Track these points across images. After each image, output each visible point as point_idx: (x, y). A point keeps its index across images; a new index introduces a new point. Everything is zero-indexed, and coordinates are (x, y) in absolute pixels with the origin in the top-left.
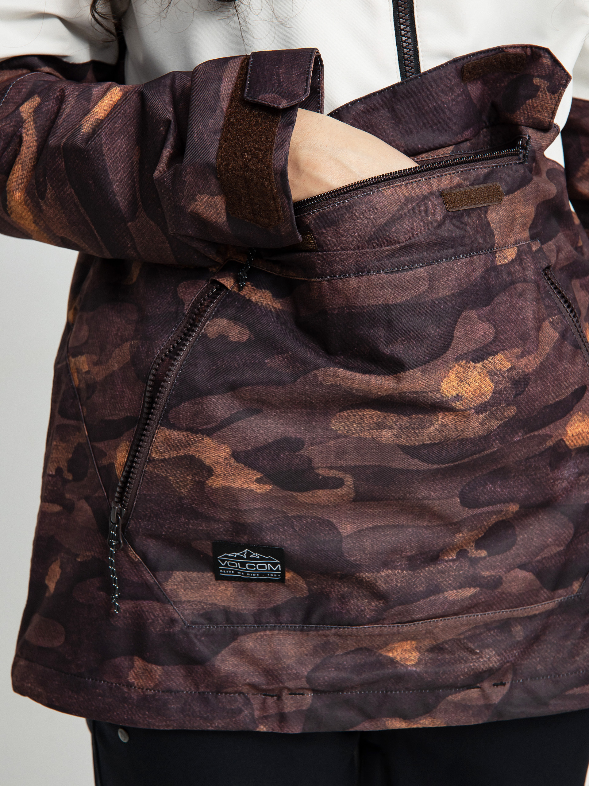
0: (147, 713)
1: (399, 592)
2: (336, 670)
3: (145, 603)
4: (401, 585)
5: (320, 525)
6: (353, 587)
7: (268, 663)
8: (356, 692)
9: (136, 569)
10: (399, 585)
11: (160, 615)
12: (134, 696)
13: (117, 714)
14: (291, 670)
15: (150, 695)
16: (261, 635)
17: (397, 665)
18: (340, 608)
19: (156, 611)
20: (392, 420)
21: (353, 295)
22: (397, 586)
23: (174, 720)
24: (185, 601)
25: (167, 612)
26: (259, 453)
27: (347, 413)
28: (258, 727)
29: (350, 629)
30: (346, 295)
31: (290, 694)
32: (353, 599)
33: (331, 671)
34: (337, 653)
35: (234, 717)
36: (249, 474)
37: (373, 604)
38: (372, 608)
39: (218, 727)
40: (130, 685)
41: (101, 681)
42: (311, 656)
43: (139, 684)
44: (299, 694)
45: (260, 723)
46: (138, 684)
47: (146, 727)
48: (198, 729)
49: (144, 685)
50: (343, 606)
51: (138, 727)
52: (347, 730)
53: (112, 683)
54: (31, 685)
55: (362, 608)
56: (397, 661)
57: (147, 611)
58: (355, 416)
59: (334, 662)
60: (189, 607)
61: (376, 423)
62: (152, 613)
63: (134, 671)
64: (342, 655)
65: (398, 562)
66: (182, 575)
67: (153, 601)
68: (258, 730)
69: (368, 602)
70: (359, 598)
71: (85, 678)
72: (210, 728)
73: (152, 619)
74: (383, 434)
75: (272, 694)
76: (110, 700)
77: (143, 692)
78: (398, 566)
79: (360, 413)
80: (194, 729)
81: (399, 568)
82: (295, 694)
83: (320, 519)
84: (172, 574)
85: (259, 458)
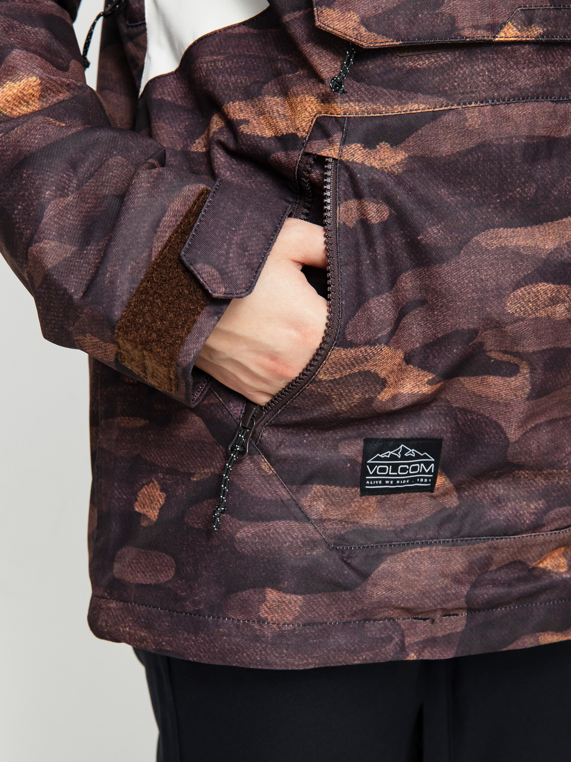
0: (285, 651)
1: (559, 491)
2: (493, 586)
3: (281, 523)
4: (564, 484)
5: (487, 425)
6: (509, 488)
7: (423, 584)
8: (510, 607)
9: (270, 484)
10: (561, 483)
11: (300, 536)
12: (268, 633)
13: (247, 655)
14: (450, 590)
15: (288, 631)
16: (411, 554)
17: (552, 574)
18: (496, 515)
19: (294, 532)
20: (565, 292)
21: (523, 123)
22: (558, 483)
23: (317, 657)
24: (325, 519)
25: (307, 532)
26: (428, 351)
27: (522, 292)
28: (408, 655)
29: (508, 540)
30: (515, 122)
31: (445, 616)
32: (510, 501)
33: (489, 587)
34: (491, 569)
35: (385, 647)
36: (419, 376)
37: (532, 506)
38: (532, 511)
39: (365, 659)
40: (261, 621)
41: (224, 619)
42: (466, 573)
43: (274, 619)
44: (453, 615)
45: (411, 651)
46: (272, 619)
47: (283, 668)
48: (343, 664)
49: (280, 620)
50: (500, 512)
51: (273, 668)
52: (500, 650)
53: (239, 620)
54: (130, 629)
55: (521, 512)
56: (549, 570)
57: (284, 533)
58: (530, 294)
59: (489, 578)
60: (330, 527)
61: (550, 299)
62: (289, 534)
63: (266, 605)
64: (496, 570)
65: (566, 462)
66: (322, 489)
67: (290, 520)
68: (408, 658)
69: (526, 505)
70: (517, 501)
71: (204, 616)
72: (356, 662)
73: (290, 542)
74: (557, 310)
75: (424, 617)
76: (238, 640)
77: (279, 627)
78: (566, 466)
79: (534, 289)
80: (339, 664)
81: (567, 467)
82: (450, 615)
83: (487, 418)
84: (312, 488)
85: (428, 356)
